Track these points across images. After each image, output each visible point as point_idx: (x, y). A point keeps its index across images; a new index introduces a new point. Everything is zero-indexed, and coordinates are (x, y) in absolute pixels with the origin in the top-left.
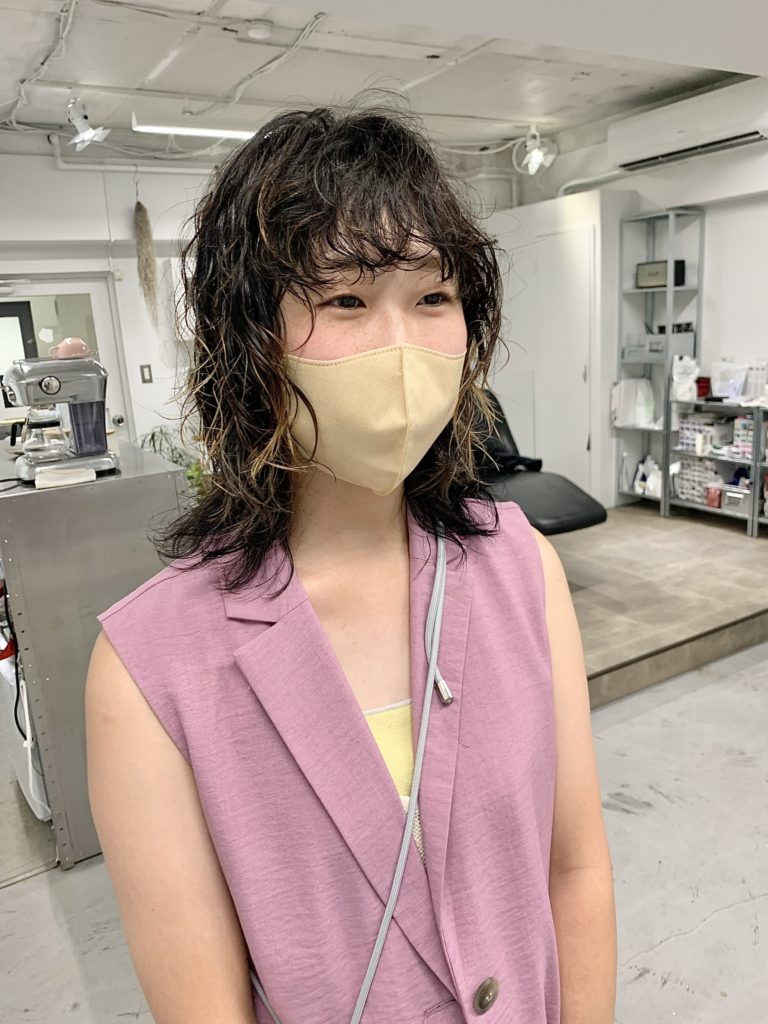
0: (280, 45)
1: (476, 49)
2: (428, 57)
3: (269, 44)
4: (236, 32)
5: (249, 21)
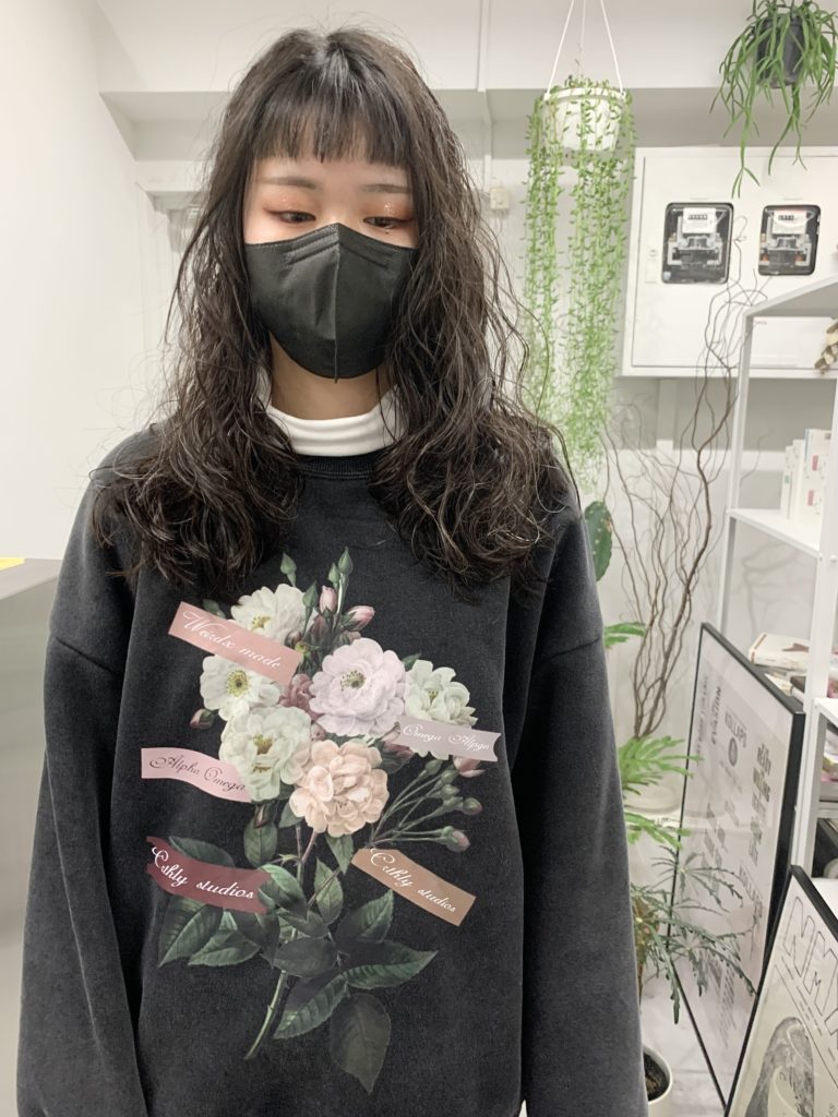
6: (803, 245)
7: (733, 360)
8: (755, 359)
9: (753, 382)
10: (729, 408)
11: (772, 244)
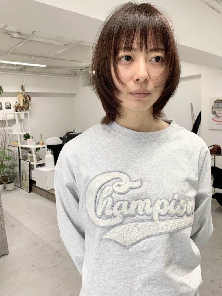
0: (22, 39)
1: (77, 44)
2: (64, 45)
3: (19, 38)
4: (10, 35)
5: (14, 32)
6: (9, 106)
7: (5, 118)
8: (7, 117)
9: (8, 120)
10: (6, 123)
11: (6, 106)
